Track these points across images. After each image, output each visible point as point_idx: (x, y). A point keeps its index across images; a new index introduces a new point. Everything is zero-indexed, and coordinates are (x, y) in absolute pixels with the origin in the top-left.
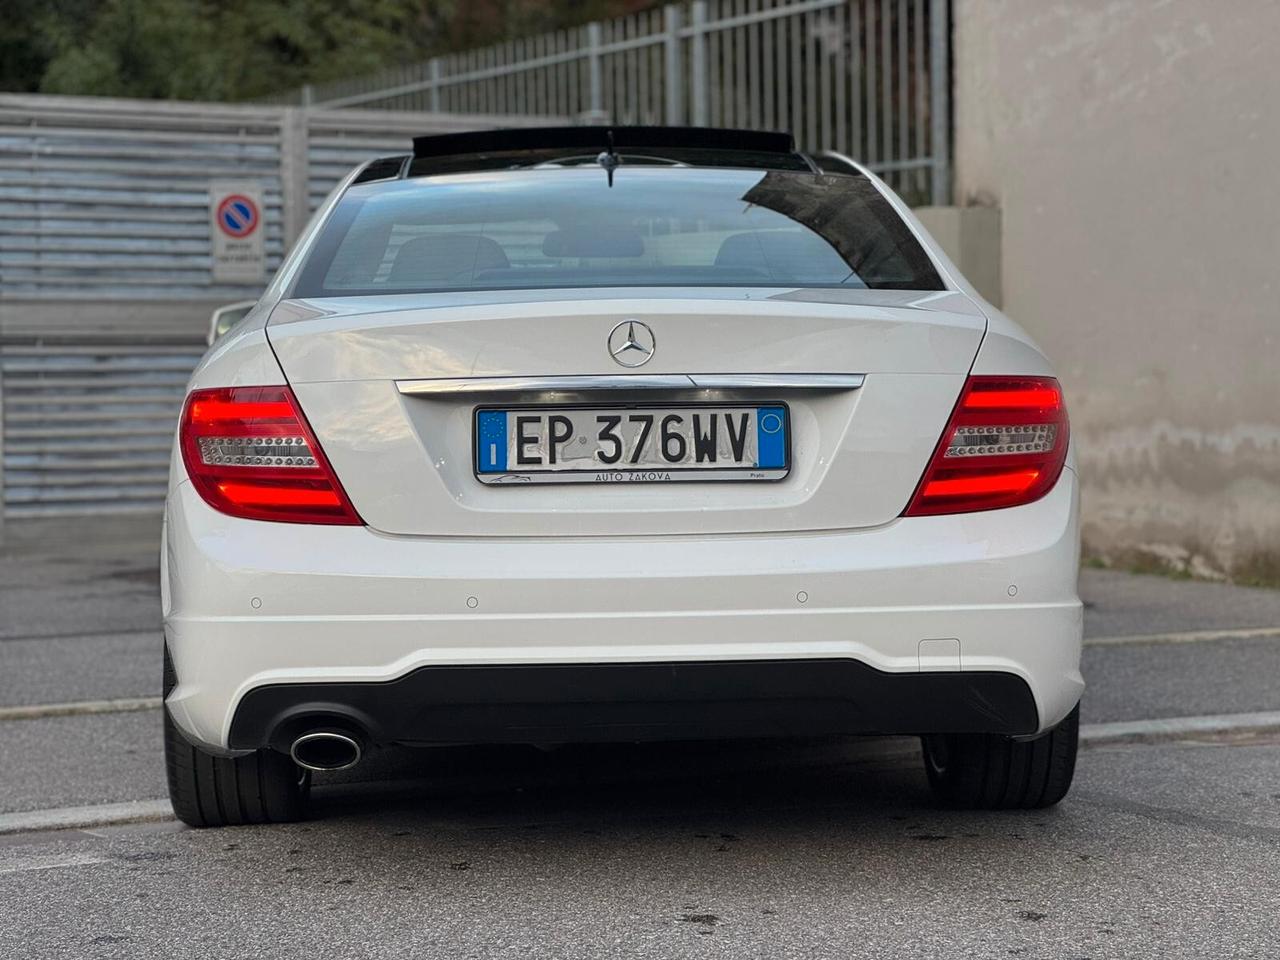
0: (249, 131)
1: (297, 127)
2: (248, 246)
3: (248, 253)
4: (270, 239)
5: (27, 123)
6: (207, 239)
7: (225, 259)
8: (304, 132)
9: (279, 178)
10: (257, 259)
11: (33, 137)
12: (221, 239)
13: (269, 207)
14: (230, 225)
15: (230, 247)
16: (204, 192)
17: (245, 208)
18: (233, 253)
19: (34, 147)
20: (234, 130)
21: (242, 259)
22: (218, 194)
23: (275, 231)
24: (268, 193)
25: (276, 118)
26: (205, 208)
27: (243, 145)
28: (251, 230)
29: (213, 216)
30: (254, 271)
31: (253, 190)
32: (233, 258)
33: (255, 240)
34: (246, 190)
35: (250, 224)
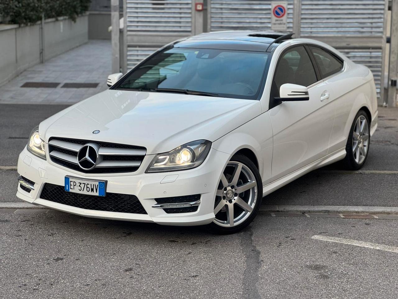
2: (282, 20)
3: (282, 22)
4: (288, 18)
6: (270, 18)
7: (275, 24)
10: (284, 24)
12: (274, 18)
13: (289, 9)
14: (277, 14)
15: (277, 20)
16: (270, 4)
17: (281, 9)
18: (277, 22)
21: (281, 24)
22: (274, 5)
23: (291, 16)
24: (289, 4)
26: (270, 9)
28: (283, 15)
29: (272, 12)
30: (284, 27)
31: (284, 4)
32: (277, 24)
33: (284, 18)
34: (283, 4)
35: (283, 14)
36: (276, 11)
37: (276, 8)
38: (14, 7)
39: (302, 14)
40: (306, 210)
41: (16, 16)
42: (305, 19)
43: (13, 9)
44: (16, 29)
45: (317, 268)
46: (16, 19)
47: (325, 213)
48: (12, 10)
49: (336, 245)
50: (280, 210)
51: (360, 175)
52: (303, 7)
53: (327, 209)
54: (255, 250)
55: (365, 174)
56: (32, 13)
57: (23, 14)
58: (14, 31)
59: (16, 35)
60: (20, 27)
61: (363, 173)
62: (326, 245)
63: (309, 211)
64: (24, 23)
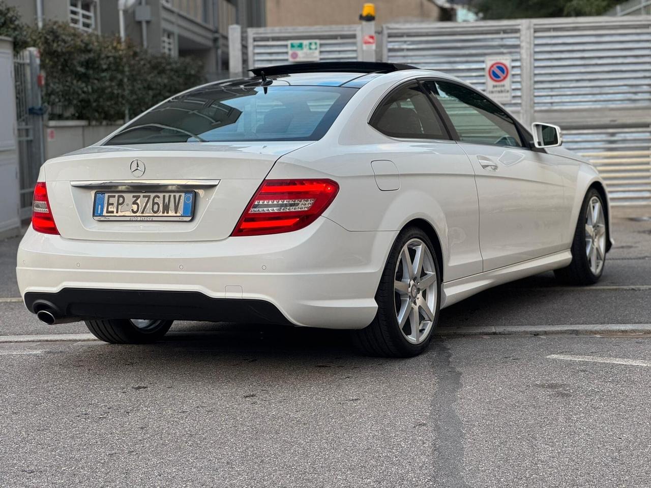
0: (505, 32)
1: (529, 28)
2: (503, 86)
3: (503, 89)
4: (514, 82)
5: (402, 35)
6: (484, 83)
7: (492, 92)
8: (532, 31)
9: (519, 53)
10: (508, 91)
11: (405, 42)
12: (491, 83)
13: (513, 67)
14: (495, 76)
15: (494, 86)
16: (483, 62)
17: (502, 68)
18: (496, 89)
19: (405, 46)
20: (497, 32)
21: (502, 92)
22: (489, 62)
23: (518, 79)
24: (514, 60)
25: (519, 25)
26: (483, 69)
27: (502, 39)
28: (505, 78)
29: (486, 73)
30: (506, 97)
31: (506, 59)
32: (496, 91)
33: (507, 82)
34: (503, 59)
35: (504, 75)
36: (494, 72)
37: (492, 66)
38: (80, 92)
39: (535, 75)
40: (540, 330)
41: (84, 108)
42: (542, 82)
43: (79, 95)
44: (83, 127)
45: (552, 386)
46: (84, 112)
47: (571, 334)
48: (76, 96)
49: (586, 363)
50: (497, 331)
51: (631, 292)
52: (537, 64)
53: (575, 328)
54: (454, 372)
55: (640, 290)
56: (108, 103)
57: (94, 104)
58: (80, 131)
59: (83, 135)
60: (89, 125)
61: (636, 289)
62: (570, 364)
63: (546, 332)
64: (97, 120)
